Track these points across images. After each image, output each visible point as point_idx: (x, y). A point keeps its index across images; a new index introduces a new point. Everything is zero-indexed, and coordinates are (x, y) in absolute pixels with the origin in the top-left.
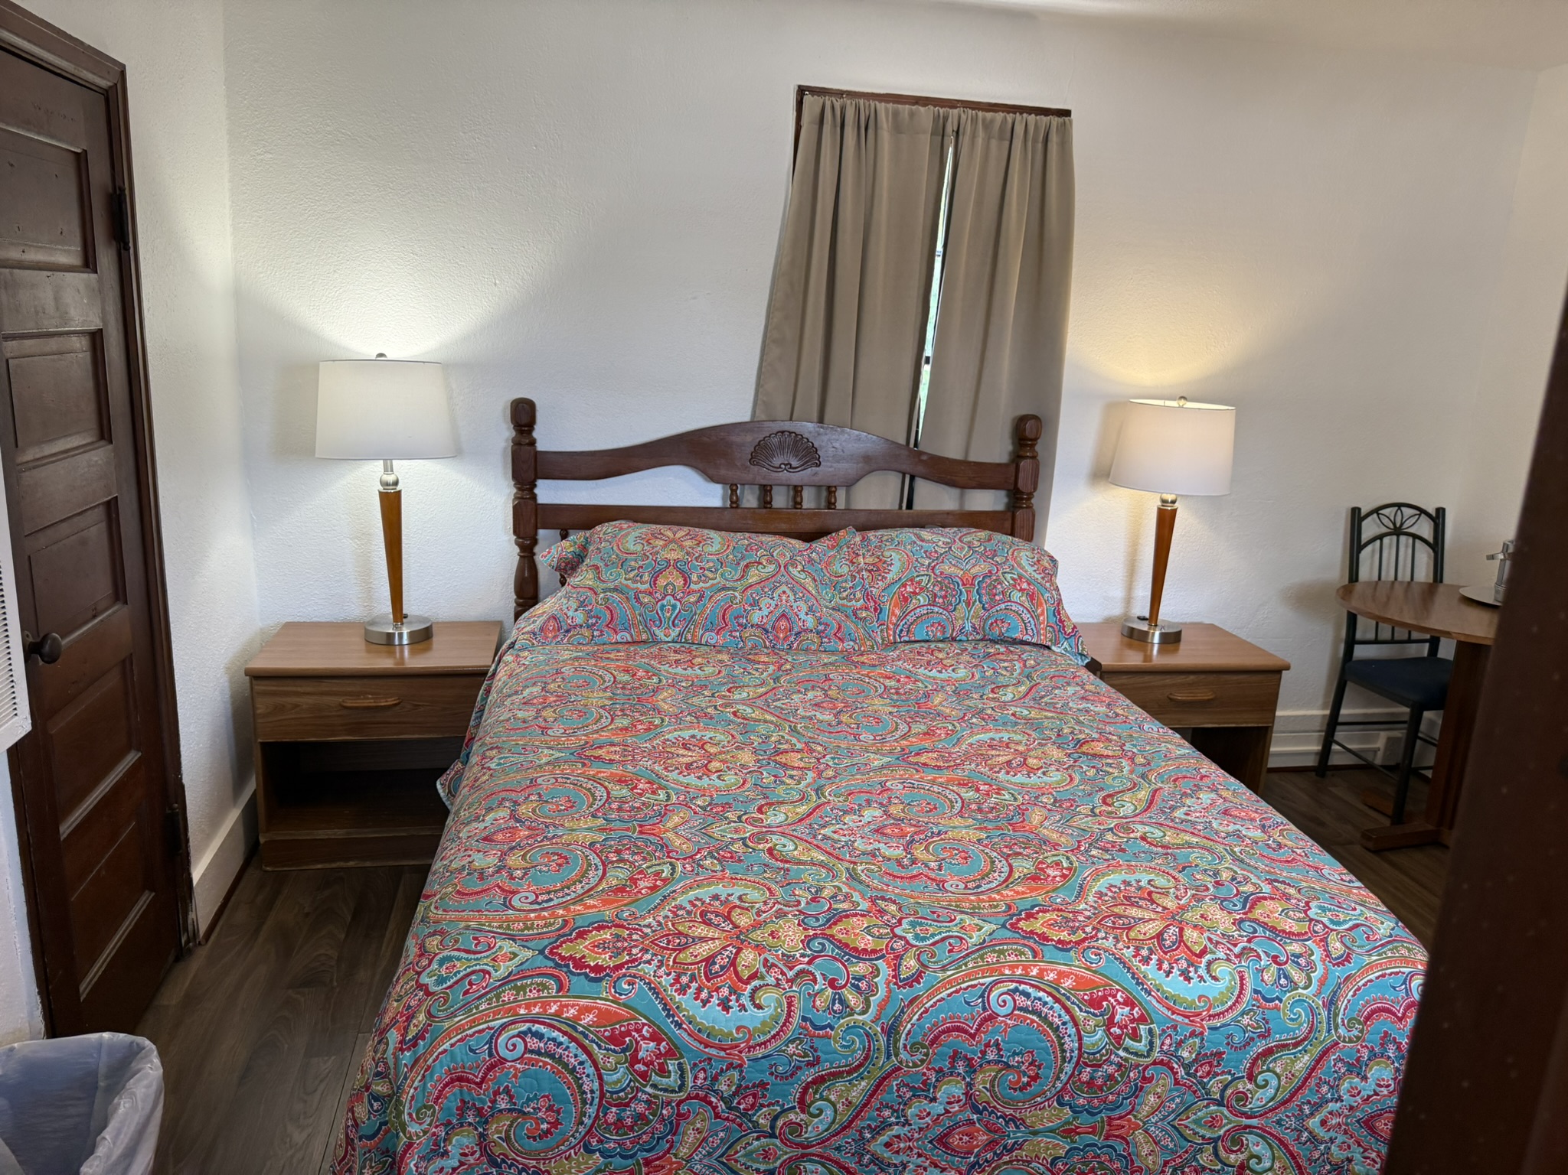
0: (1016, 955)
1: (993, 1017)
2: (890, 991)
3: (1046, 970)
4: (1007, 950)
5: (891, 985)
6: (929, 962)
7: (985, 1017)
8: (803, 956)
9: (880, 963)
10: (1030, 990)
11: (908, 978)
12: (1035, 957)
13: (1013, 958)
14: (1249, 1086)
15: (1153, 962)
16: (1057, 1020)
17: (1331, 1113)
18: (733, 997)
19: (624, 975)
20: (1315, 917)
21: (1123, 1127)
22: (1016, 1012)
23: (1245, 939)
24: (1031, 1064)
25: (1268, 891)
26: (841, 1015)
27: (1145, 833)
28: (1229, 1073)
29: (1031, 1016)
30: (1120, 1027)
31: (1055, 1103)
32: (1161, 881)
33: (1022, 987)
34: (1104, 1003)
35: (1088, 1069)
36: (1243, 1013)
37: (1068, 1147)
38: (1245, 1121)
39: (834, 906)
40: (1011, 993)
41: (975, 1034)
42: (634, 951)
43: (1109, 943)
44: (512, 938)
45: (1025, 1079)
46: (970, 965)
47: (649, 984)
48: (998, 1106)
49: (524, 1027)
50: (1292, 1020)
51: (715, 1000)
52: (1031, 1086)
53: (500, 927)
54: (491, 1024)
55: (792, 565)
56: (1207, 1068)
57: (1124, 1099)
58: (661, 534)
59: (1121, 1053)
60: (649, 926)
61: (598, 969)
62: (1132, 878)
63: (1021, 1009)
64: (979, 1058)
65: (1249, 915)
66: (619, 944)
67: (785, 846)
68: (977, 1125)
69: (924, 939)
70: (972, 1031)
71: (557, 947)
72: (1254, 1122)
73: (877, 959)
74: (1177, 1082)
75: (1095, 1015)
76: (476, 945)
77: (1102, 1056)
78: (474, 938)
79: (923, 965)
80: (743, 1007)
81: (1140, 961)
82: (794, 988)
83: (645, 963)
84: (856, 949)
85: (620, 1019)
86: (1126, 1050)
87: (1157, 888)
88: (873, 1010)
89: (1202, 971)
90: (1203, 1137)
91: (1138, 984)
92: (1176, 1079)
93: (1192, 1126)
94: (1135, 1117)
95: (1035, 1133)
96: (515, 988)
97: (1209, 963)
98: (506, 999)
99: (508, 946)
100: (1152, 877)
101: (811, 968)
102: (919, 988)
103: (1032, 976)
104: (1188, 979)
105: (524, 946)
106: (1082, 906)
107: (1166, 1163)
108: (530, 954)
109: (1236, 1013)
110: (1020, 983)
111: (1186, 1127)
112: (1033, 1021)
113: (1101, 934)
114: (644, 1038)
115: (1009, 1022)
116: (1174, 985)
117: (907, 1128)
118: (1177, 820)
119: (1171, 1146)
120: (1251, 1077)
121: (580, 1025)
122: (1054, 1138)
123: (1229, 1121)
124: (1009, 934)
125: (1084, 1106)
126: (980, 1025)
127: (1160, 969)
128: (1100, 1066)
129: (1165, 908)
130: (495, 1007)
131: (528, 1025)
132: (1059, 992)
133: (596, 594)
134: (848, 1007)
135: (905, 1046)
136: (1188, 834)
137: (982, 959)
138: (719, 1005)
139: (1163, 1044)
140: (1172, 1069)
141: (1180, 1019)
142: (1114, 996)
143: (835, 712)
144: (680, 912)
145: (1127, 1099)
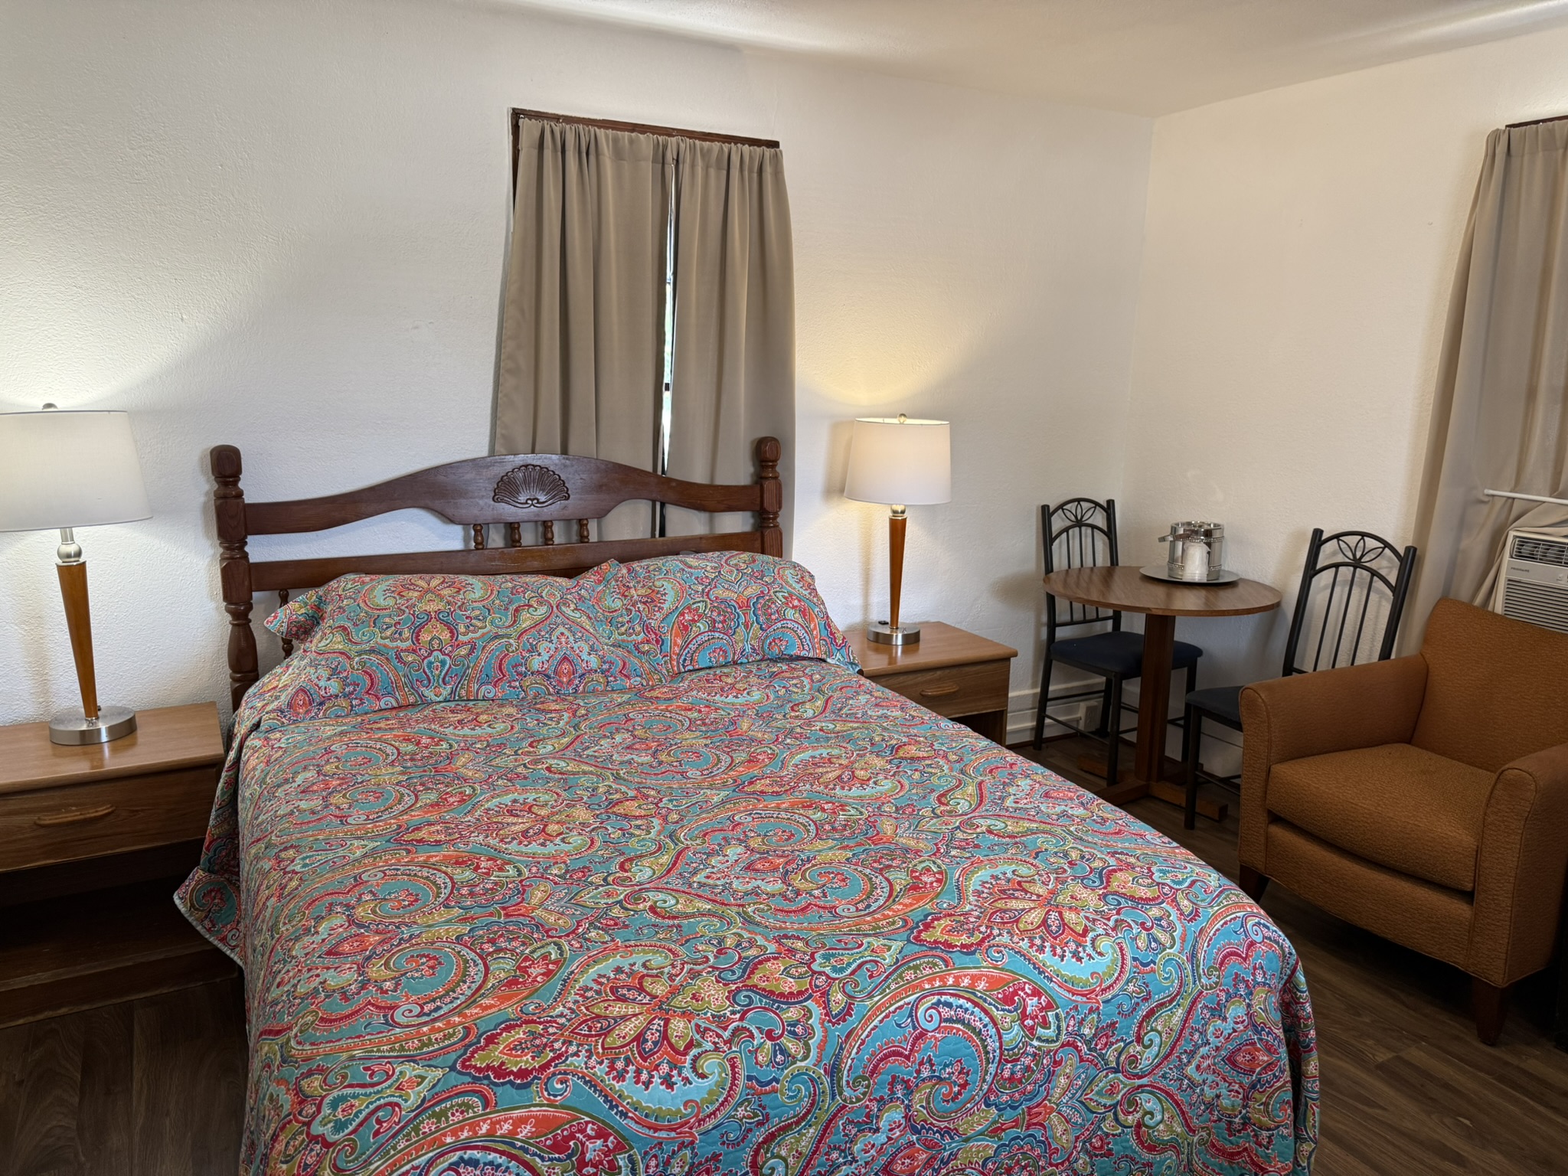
0: (930, 968)
1: (922, 1035)
2: (826, 1031)
3: (960, 977)
4: (921, 964)
5: (826, 1024)
6: (855, 992)
7: (916, 1036)
8: (733, 1013)
9: (809, 1003)
10: (951, 1000)
11: (840, 1013)
12: (947, 966)
13: (928, 971)
14: (1138, 1048)
15: (1048, 949)
16: (978, 1024)
17: (1202, 1057)
18: (675, 1072)
19: (554, 1074)
20: (1160, 881)
21: (1040, 1113)
22: (943, 1024)
23: (1114, 912)
24: (960, 1073)
25: (1114, 863)
26: (784, 1065)
27: (989, 826)
28: (1122, 1040)
29: (956, 1026)
30: (1032, 1019)
31: (983, 1106)
32: (1024, 870)
33: (944, 998)
34: (1016, 998)
35: (1009, 1065)
36: (1128, 981)
37: (996, 1146)
38: (1138, 1082)
39: (743, 955)
40: (933, 1007)
41: (910, 1054)
42: (557, 1045)
43: (1005, 939)
44: (411, 1059)
45: (956, 1089)
46: (893, 987)
47: (583, 1077)
48: (934, 1122)
49: (455, 1157)
50: (1166, 979)
51: (657, 1080)
52: (961, 1095)
53: (392, 1050)
54: (415, 1163)
55: (564, 604)
56: (1104, 1040)
57: (1040, 1086)
58: (412, 584)
59: (1036, 1043)
60: (561, 1015)
61: (523, 1073)
62: (997, 872)
63: (947, 1020)
64: (915, 1078)
65: (1109, 889)
66: (538, 1042)
67: (665, 902)
68: (917, 1145)
69: (842, 970)
70: (907, 1053)
71: (469, 1059)
72: (1144, 1081)
73: (806, 1000)
74: (1082, 1060)
75: (1010, 1011)
76: (371, 1076)
77: (1019, 1050)
78: (366, 1069)
79: (850, 997)
80: (687, 1081)
81: (1037, 951)
82: (734, 1049)
83: (573, 1055)
84: (782, 995)
85: (557, 1123)
86: (1039, 1039)
87: (1022, 877)
88: (814, 1053)
89: (1089, 950)
90: (1105, 1106)
91: (1040, 973)
92: (1080, 1057)
93: (1095, 1098)
94: (1050, 1101)
95: (967, 1140)
96: (434, 1115)
97: (1093, 941)
98: (427, 1130)
99: (410, 1070)
100: (1013, 867)
101: (745, 1024)
102: (852, 1021)
103: (950, 986)
104: (1080, 959)
105: (429, 1066)
106: (968, 908)
107: (1077, 1138)
108: (439, 1073)
109: (1122, 983)
110: (941, 994)
111: (1091, 1099)
112: (958, 1030)
113: (996, 932)
114: (589, 1138)
115: (937, 1035)
116: (1069, 968)
117: (854, 1165)
118: (1011, 810)
119: (1080, 1121)
120: (1139, 1039)
121: (518, 1140)
122: (983, 1140)
123: (1125, 1084)
124: (916, 948)
125: (1007, 1101)
126: (913, 1045)
127: (1055, 954)
128: (1018, 1060)
129: (1039, 896)
130: (416, 1142)
131: (458, 1153)
132: (976, 996)
133: (349, 658)
134: (790, 1055)
135: (848, 1082)
136: (1026, 821)
137: (902, 978)
138: (662, 1084)
139: (1068, 1026)
140: (1076, 1047)
141: (1079, 998)
142: (1023, 989)
143: (650, 752)
144: (589, 994)
145: (1041, 1086)
